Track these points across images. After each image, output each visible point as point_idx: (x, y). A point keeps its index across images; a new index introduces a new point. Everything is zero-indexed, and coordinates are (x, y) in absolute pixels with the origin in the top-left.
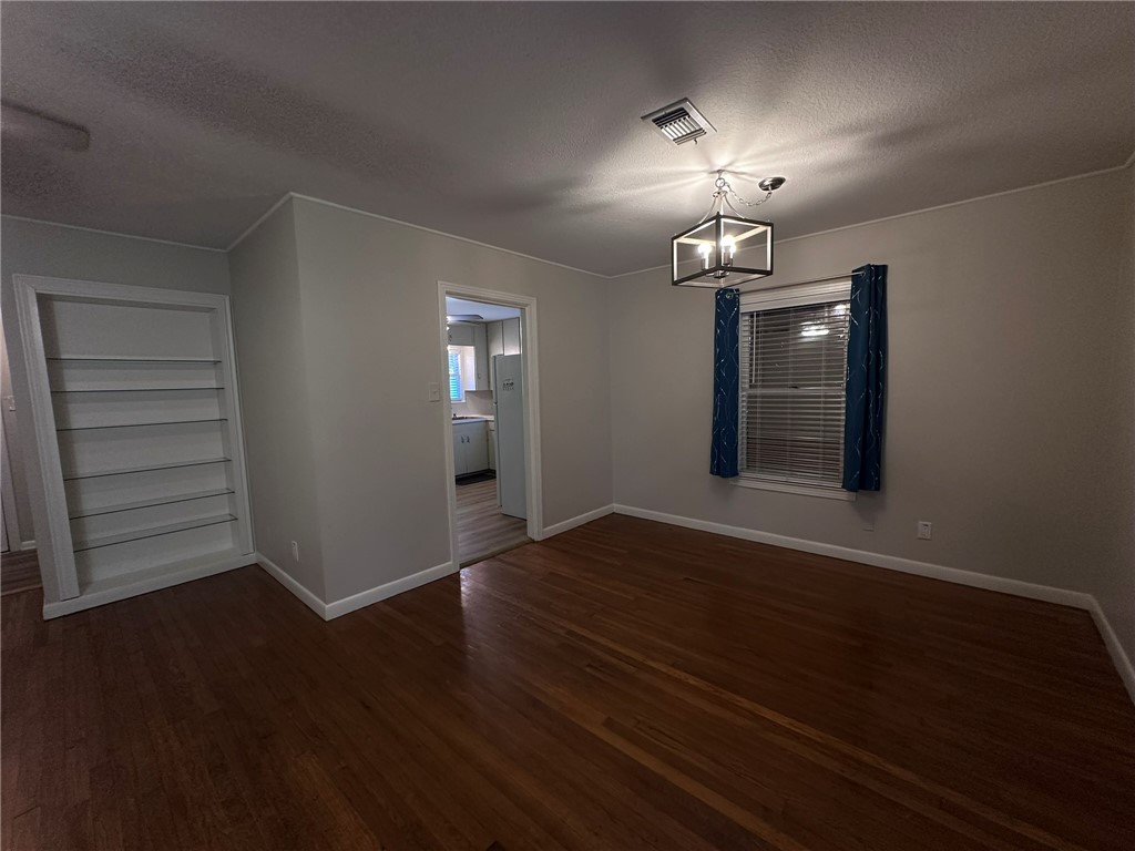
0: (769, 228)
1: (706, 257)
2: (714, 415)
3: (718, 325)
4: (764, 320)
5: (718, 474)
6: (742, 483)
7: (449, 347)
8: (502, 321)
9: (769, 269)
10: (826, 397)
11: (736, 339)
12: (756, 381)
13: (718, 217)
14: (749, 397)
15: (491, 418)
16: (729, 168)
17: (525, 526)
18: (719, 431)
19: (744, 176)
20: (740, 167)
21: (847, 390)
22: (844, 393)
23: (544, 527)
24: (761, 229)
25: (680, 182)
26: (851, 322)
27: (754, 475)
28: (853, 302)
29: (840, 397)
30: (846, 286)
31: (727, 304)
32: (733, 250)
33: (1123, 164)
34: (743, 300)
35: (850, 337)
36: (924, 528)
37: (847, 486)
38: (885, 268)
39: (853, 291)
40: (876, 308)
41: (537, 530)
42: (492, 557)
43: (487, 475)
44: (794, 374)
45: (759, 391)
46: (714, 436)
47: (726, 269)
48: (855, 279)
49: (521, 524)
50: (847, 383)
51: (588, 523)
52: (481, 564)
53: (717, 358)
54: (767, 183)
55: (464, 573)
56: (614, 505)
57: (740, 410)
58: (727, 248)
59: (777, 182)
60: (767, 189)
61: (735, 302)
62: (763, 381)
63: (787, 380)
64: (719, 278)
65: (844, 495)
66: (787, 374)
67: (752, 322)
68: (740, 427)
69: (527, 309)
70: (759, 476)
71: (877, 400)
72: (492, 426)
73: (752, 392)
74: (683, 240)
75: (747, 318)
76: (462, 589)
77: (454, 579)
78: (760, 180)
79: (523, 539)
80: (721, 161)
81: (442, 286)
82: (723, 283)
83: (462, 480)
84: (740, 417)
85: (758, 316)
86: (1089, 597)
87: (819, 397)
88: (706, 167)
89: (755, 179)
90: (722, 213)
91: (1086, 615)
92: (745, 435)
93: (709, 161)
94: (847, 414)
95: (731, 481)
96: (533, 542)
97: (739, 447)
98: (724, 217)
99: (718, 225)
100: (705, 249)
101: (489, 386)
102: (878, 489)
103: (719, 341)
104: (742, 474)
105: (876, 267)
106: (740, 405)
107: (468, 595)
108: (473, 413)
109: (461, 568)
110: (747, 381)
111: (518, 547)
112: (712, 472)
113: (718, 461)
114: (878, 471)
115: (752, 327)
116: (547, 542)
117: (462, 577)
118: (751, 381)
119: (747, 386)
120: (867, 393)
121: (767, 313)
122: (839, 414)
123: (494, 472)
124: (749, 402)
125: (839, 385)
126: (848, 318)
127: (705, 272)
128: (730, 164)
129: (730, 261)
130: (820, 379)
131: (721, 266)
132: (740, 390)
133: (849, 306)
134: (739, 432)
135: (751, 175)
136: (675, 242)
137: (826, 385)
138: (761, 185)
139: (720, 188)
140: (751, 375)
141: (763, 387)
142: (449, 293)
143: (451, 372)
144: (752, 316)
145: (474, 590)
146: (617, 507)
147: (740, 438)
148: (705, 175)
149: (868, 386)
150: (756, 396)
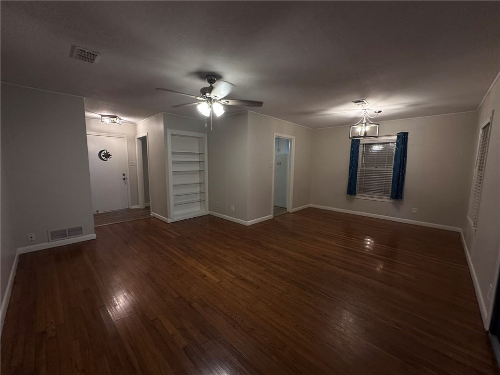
0: (378, 125)
3: (352, 147)
4: (367, 146)
5: (349, 194)
6: (356, 197)
9: (377, 136)
10: (386, 171)
11: (358, 152)
12: (364, 165)
14: (360, 170)
20: (371, 109)
21: (394, 169)
22: (392, 170)
23: (294, 208)
24: (376, 125)
26: (396, 149)
27: (361, 195)
28: (397, 142)
30: (396, 137)
33: (476, 110)
35: (396, 153)
36: (414, 210)
37: (392, 198)
38: (408, 133)
39: (397, 139)
40: (404, 145)
41: (290, 209)
42: (280, 215)
44: (376, 164)
45: (364, 169)
46: (349, 182)
48: (398, 136)
50: (394, 167)
51: (304, 209)
52: (278, 217)
53: (351, 158)
57: (358, 174)
59: (380, 112)
62: (366, 165)
63: (374, 165)
65: (391, 201)
68: (357, 179)
69: (292, 140)
70: (363, 195)
71: (403, 172)
73: (362, 168)
75: (362, 145)
79: (285, 212)
80: (367, 107)
84: (357, 176)
85: (364, 145)
86: (460, 229)
87: (384, 171)
89: (374, 111)
91: (459, 233)
93: (363, 107)
94: (393, 176)
95: (353, 196)
96: (289, 213)
97: (357, 186)
102: (401, 198)
103: (352, 152)
104: (357, 194)
105: (405, 133)
109: (274, 218)
110: (361, 165)
111: (285, 214)
112: (347, 193)
113: (350, 190)
114: (402, 193)
115: (364, 148)
116: (294, 213)
119: (360, 167)
120: (400, 170)
121: (369, 144)
124: (361, 172)
125: (391, 167)
130: (385, 165)
132: (358, 168)
133: (396, 144)
134: (357, 181)
137: (387, 167)
138: (376, 112)
140: (362, 163)
141: (366, 167)
146: (311, 205)
148: (361, 110)
149: (400, 168)
150: (363, 170)
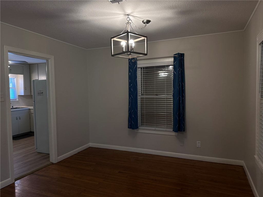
0: (146, 38)
1: (124, 46)
2: (129, 105)
3: (129, 71)
4: (146, 70)
5: (131, 128)
6: (140, 131)
7: (10, 75)
8: (38, 64)
9: (146, 53)
10: (167, 98)
11: (136, 77)
12: (143, 93)
13: (128, 32)
14: (141, 98)
15: (32, 108)
16: (131, 14)
17: (49, 157)
18: (131, 111)
19: (136, 18)
20: (135, 14)
21: (173, 96)
22: (172, 97)
23: (58, 157)
24: (143, 38)
25: (114, 17)
26: (174, 72)
27: (144, 128)
28: (174, 65)
29: (171, 98)
30: (172, 60)
31: (133, 64)
32: (133, 45)
33: (243, 29)
34: (138, 62)
35: (174, 78)
36: (198, 144)
37: (175, 130)
38: (183, 54)
39: (174, 61)
40: (181, 68)
41: (54, 159)
42: (32, 173)
43: (30, 134)
44: (156, 90)
45: (144, 96)
46: (129, 114)
47: (131, 52)
48: (175, 58)
49: (47, 156)
50: (173, 93)
51: (79, 153)
52: (26, 177)
53: (130, 84)
54: (145, 21)
55: (17, 183)
56: (90, 143)
57: (138, 104)
58: (132, 44)
59: (148, 22)
60: (145, 23)
61: (135, 63)
62: (146, 93)
63: (154, 92)
64: (129, 55)
65: (174, 134)
66: (154, 90)
67: (142, 71)
68: (138, 110)
69: (49, 60)
70: (146, 128)
71: (182, 100)
72: (32, 111)
73: (143, 96)
74: (115, 39)
75: (140, 69)
76: (16, 191)
77: (12, 186)
78: (143, 20)
79: (48, 163)
80: (128, 11)
81: (6, 48)
82: (130, 57)
83: (16, 138)
84: (138, 106)
85: (143, 69)
86: (243, 162)
87: (164, 98)
88: (123, 13)
89: (141, 20)
90: (129, 31)
91: (242, 167)
92: (140, 113)
93: (124, 10)
94: (174, 105)
95: (135, 130)
96: (53, 164)
97: (138, 118)
98: (130, 33)
99: (128, 35)
100: (123, 43)
101: (31, 93)
102: (184, 131)
103: (130, 78)
104: (140, 128)
105: (181, 54)
106: (138, 102)
107: (19, 194)
108: (23, 106)
109: (15, 181)
110: (141, 92)
111: (45, 167)
112: (129, 128)
113: (131, 123)
114: (184, 125)
115: (142, 73)
116: (59, 163)
117: (16, 185)
118: (142, 93)
119: (141, 94)
120: (179, 97)
121: (147, 68)
122: (171, 105)
123: (33, 133)
124: (141, 100)
125: (171, 94)
126: (173, 71)
127: (124, 53)
128: (132, 13)
129: (132, 49)
130: (164, 92)
131: (129, 50)
132: (138, 96)
133: (173, 67)
134: (138, 112)
135: (139, 18)
136: (112, 39)
137: (167, 94)
138: (143, 22)
139: (128, 21)
140: (142, 90)
141: (146, 95)
142: (9, 51)
143: (11, 86)
144: (141, 69)
145: (23, 191)
146: (91, 145)
147: (138, 114)
148: (123, 15)
149: (179, 95)
150: (143, 98)
